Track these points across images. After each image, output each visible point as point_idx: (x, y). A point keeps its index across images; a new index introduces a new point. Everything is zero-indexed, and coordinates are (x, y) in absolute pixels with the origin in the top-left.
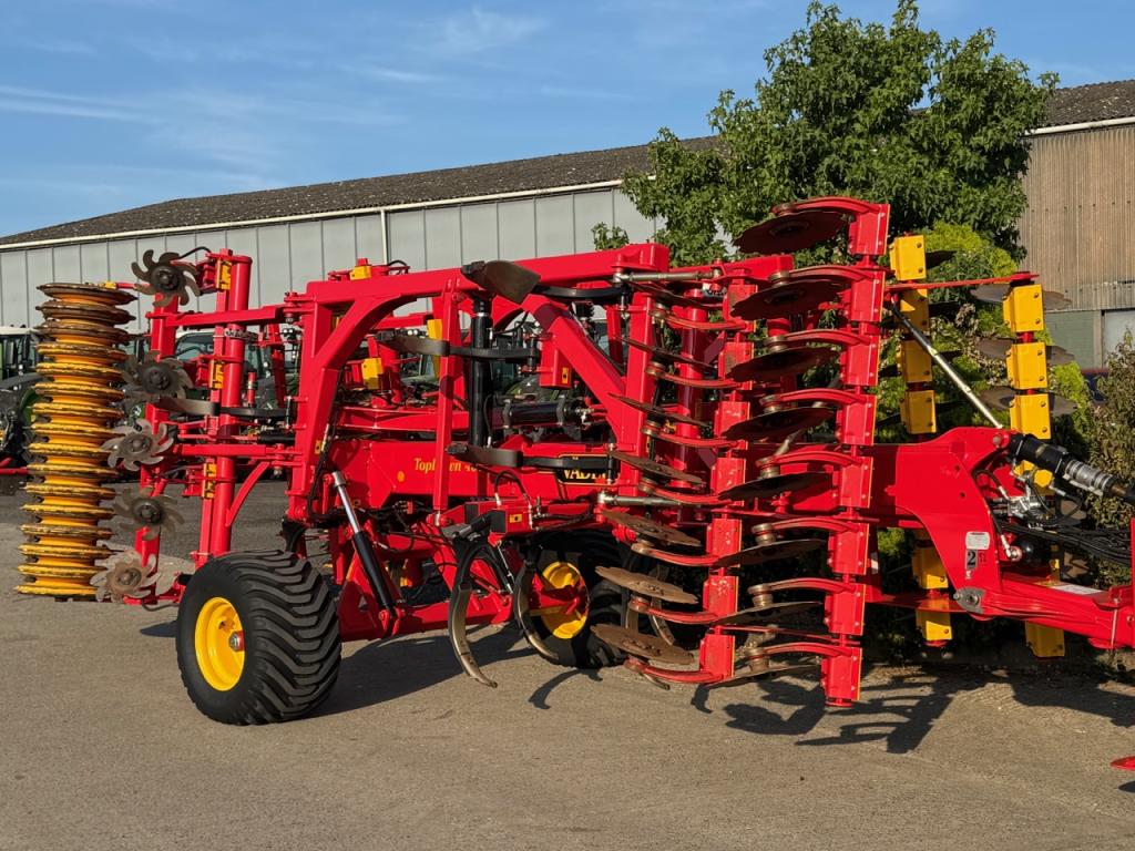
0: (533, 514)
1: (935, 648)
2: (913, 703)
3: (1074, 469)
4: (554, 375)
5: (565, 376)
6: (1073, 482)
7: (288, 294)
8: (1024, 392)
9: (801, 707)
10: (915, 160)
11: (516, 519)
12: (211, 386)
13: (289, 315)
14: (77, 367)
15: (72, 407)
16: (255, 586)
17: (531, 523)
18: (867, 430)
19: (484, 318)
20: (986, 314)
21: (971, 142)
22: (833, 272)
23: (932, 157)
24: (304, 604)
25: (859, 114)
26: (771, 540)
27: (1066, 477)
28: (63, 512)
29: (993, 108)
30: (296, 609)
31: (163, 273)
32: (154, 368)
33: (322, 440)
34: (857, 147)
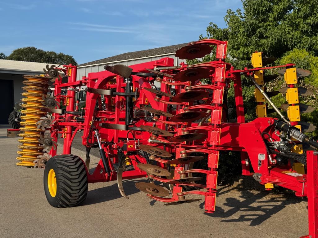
0: (136, 145)
1: (268, 191)
2: (271, 207)
3: (293, 132)
4: (143, 100)
5: (146, 101)
6: (293, 137)
7: (83, 77)
8: (291, 105)
9: (233, 208)
10: (287, 28)
11: (131, 146)
12: (66, 105)
13: (83, 83)
14: (31, 99)
15: (30, 111)
16: (60, 166)
17: (135, 148)
18: (219, 119)
19: (130, 83)
20: (307, 78)
21: (306, 22)
22: (208, 65)
23: (293, 28)
24: (75, 172)
25: (270, 14)
26: (185, 156)
27: (291, 135)
28: (27, 142)
29: (314, 11)
30: (71, 173)
31: (52, 71)
32: (49, 100)
33: (91, 121)
34: (269, 25)
